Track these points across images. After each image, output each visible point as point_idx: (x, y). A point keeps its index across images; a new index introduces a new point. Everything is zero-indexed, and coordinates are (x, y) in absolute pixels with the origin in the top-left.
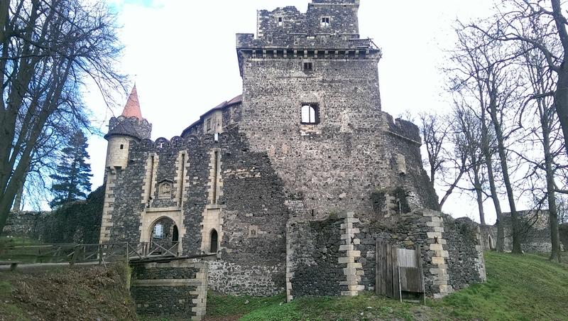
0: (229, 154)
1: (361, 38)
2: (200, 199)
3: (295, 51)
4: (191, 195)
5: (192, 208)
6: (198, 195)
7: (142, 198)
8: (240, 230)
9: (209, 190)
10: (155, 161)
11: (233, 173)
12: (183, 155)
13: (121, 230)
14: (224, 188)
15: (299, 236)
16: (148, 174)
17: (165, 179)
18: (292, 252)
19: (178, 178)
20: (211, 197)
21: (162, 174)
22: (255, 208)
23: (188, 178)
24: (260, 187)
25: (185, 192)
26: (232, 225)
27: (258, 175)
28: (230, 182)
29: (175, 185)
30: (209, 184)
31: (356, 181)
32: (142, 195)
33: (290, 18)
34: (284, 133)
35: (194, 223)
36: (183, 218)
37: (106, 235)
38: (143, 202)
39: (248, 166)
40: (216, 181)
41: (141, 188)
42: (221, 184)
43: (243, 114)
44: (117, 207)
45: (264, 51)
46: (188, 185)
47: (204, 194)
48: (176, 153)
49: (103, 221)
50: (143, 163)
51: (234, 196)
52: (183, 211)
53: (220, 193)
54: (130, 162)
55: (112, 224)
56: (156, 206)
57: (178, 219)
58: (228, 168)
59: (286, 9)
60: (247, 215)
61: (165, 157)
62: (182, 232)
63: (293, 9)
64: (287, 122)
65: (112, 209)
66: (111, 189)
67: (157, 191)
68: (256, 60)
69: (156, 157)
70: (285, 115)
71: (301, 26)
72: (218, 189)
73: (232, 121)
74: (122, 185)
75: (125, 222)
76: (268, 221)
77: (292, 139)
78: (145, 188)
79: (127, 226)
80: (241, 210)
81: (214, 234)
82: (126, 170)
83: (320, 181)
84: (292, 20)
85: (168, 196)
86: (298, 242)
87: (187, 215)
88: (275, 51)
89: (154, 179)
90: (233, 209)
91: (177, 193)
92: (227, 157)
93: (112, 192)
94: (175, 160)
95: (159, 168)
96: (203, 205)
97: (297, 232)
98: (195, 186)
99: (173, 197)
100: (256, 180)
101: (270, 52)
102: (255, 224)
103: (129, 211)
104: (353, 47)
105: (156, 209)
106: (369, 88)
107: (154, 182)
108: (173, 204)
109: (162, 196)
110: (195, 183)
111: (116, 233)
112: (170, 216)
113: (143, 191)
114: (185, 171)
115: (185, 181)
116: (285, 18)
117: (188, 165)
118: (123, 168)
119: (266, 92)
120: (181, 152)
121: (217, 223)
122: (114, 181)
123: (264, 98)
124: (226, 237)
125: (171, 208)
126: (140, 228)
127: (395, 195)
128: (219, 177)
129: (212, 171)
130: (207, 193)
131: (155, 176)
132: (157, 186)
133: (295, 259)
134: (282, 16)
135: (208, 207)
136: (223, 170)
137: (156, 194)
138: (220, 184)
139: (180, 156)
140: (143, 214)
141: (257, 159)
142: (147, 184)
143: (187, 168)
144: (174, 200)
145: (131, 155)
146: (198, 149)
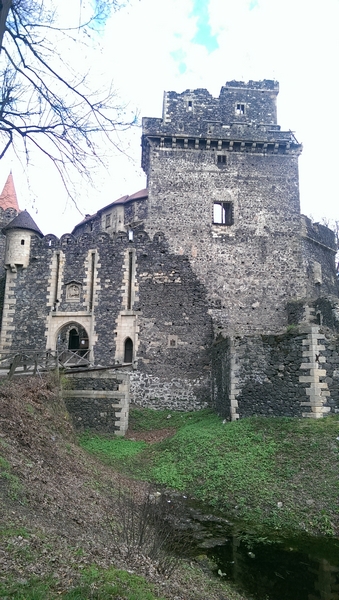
0: (145, 256)
1: (282, 130)
2: (113, 304)
3: (209, 142)
4: (103, 299)
5: (105, 314)
6: (110, 299)
7: (48, 300)
8: (158, 340)
9: (123, 295)
10: (61, 259)
11: (150, 276)
12: (93, 254)
13: (24, 335)
14: (140, 293)
15: (248, 351)
16: (53, 274)
17: (73, 280)
18: (239, 367)
19: (87, 280)
20: (125, 303)
21: (70, 275)
22: (175, 316)
23: (99, 280)
24: (180, 293)
25: (95, 296)
26: (150, 333)
27: (178, 281)
28: (147, 286)
29: (84, 288)
30: (123, 288)
31: (271, 289)
32: (48, 297)
33: (201, 103)
34: (194, 235)
35: (107, 330)
36: (94, 324)
37: (7, 340)
38: (48, 304)
39: (168, 269)
40: (131, 285)
41: (46, 290)
42: (137, 289)
43: (149, 211)
44: (18, 309)
45: (174, 140)
46: (99, 288)
47: (117, 298)
48: (85, 251)
49: (3, 324)
50: (47, 261)
51: (151, 303)
52: (94, 317)
53: (136, 299)
54: (33, 260)
55: (13, 328)
56: (64, 310)
57: (88, 325)
58: (145, 271)
59: (196, 92)
60: (166, 324)
61: (72, 256)
62: (93, 339)
63: (205, 92)
64: (198, 222)
65: (13, 311)
66: (11, 289)
67: (64, 293)
68: (164, 149)
69: (62, 255)
70: (195, 214)
71: (214, 113)
72: (133, 294)
73: (136, 218)
74: (24, 286)
75: (29, 327)
76: (189, 331)
77: (202, 241)
78: (51, 289)
79: (31, 331)
80: (160, 318)
81: (129, 342)
82: (28, 269)
83: (232, 288)
84: (203, 105)
85: (77, 300)
86: (246, 357)
87: (99, 321)
88: (186, 140)
89: (60, 280)
90: (150, 317)
91: (87, 297)
92: (143, 258)
93: (13, 293)
94: (84, 260)
95: (66, 268)
96: (117, 311)
97: (245, 346)
98: (106, 289)
99: (83, 300)
100: (176, 285)
101: (180, 141)
102: (175, 333)
103: (32, 314)
104: (273, 140)
105: (63, 314)
106: (288, 187)
107: (61, 284)
108: (83, 309)
109: (69, 299)
110: (107, 286)
111: (19, 338)
112: (79, 321)
113: (48, 293)
114: (96, 273)
115: (95, 284)
116: (196, 102)
117: (99, 266)
118: (25, 266)
119: (175, 187)
120: (91, 251)
121: (132, 330)
122: (14, 280)
123: (172, 193)
124: (143, 347)
125: (80, 313)
126: (46, 333)
127: (315, 306)
128: (134, 280)
129: (126, 274)
130: (121, 298)
131: (61, 277)
132: (63, 287)
133: (242, 376)
134: (193, 100)
135: (123, 313)
136: (139, 273)
137: (63, 297)
138: (135, 289)
139: (90, 255)
140: (49, 318)
141: (177, 263)
142: (53, 285)
143: (98, 269)
144: (84, 304)
145: (33, 251)
146: (111, 249)
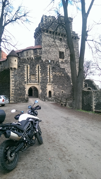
0: (54, 68)
2: (45, 81)
3: (58, 33)
4: (42, 80)
5: (43, 84)
6: (44, 80)
7: (25, 79)
8: (59, 91)
9: (48, 78)
12: (38, 66)
13: (18, 90)
16: (26, 71)
17: (33, 74)
19: (37, 74)
20: (49, 81)
21: (31, 72)
22: (63, 85)
23: (41, 74)
24: (64, 79)
25: (40, 79)
26: (56, 89)
27: (63, 75)
28: (55, 76)
29: (36, 76)
35: (44, 89)
36: (40, 87)
37: (12, 92)
39: (60, 72)
41: (24, 76)
42: (52, 77)
43: (43, 52)
44: (15, 82)
46: (41, 76)
47: (46, 79)
48: (36, 65)
49: (11, 86)
50: (24, 67)
51: (56, 81)
52: (40, 85)
53: (52, 80)
54: (19, 66)
55: (14, 88)
57: (38, 87)
58: (54, 72)
59: (52, 17)
60: (60, 87)
61: (32, 66)
62: (40, 91)
63: (54, 17)
64: (55, 57)
66: (12, 75)
67: (30, 77)
68: (46, 34)
69: (29, 66)
73: (38, 54)
74: (16, 75)
75: (19, 88)
76: (67, 89)
78: (26, 76)
80: (59, 85)
81: (50, 92)
82: (17, 69)
85: (34, 80)
87: (42, 86)
88: (52, 32)
89: (28, 73)
90: (56, 85)
91: (37, 79)
93: (13, 77)
94: (36, 67)
95: (30, 70)
96: (47, 83)
98: (43, 77)
101: (50, 32)
102: (63, 89)
103: (20, 84)
105: (30, 84)
107: (29, 75)
108: (36, 82)
109: (32, 79)
110: (43, 76)
111: (16, 91)
112: (35, 86)
116: (52, 20)
119: (49, 46)
121: (51, 89)
122: (13, 73)
123: (49, 48)
124: (54, 93)
125: (36, 84)
126: (25, 89)
128: (51, 75)
129: (49, 72)
136: (52, 72)
138: (51, 77)
140: (26, 85)
141: (63, 70)
143: (40, 71)
145: (18, 64)
146: (44, 65)
